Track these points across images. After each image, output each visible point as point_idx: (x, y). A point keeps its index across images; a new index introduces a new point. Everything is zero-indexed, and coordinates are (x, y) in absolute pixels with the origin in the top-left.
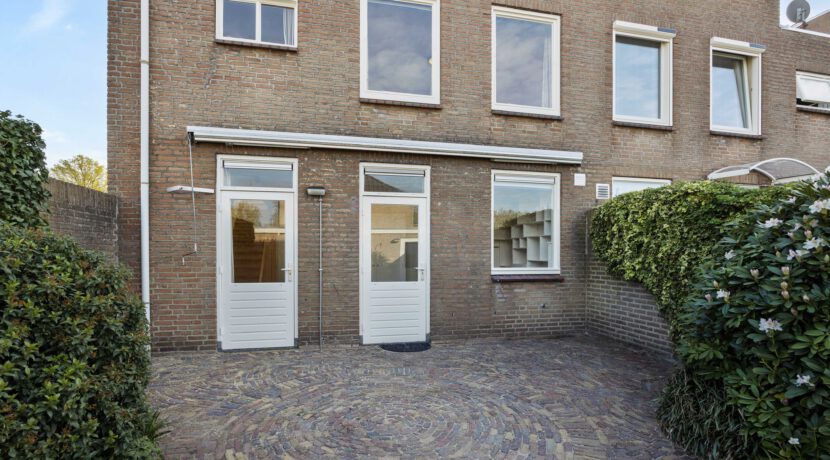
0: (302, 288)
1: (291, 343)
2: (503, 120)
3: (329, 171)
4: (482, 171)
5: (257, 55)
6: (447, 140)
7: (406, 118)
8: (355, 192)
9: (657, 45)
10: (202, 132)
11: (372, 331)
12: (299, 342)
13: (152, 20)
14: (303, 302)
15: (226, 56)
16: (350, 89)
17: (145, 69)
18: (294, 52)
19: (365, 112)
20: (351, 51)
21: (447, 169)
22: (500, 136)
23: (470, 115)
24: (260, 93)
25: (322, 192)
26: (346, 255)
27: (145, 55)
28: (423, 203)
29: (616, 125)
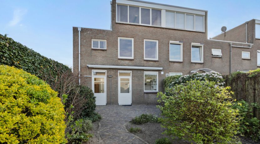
0: (107, 94)
1: (105, 105)
2: (146, 62)
3: (112, 72)
4: (142, 72)
5: (99, 51)
6: (135, 66)
7: (127, 62)
8: (117, 76)
9: (180, 45)
10: (90, 66)
11: (121, 102)
12: (107, 104)
13: (81, 45)
14: (107, 97)
15: (94, 52)
16: (116, 57)
17: (80, 55)
18: (106, 50)
19: (119, 61)
20: (116, 49)
21: (135, 71)
22: (146, 65)
23: (140, 61)
24: (100, 58)
25: (111, 76)
26: (115, 88)
27: (80, 52)
28: (130, 78)
29: (170, 62)
